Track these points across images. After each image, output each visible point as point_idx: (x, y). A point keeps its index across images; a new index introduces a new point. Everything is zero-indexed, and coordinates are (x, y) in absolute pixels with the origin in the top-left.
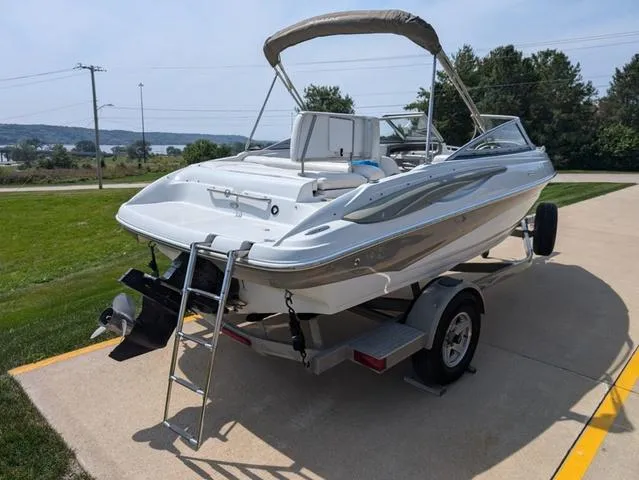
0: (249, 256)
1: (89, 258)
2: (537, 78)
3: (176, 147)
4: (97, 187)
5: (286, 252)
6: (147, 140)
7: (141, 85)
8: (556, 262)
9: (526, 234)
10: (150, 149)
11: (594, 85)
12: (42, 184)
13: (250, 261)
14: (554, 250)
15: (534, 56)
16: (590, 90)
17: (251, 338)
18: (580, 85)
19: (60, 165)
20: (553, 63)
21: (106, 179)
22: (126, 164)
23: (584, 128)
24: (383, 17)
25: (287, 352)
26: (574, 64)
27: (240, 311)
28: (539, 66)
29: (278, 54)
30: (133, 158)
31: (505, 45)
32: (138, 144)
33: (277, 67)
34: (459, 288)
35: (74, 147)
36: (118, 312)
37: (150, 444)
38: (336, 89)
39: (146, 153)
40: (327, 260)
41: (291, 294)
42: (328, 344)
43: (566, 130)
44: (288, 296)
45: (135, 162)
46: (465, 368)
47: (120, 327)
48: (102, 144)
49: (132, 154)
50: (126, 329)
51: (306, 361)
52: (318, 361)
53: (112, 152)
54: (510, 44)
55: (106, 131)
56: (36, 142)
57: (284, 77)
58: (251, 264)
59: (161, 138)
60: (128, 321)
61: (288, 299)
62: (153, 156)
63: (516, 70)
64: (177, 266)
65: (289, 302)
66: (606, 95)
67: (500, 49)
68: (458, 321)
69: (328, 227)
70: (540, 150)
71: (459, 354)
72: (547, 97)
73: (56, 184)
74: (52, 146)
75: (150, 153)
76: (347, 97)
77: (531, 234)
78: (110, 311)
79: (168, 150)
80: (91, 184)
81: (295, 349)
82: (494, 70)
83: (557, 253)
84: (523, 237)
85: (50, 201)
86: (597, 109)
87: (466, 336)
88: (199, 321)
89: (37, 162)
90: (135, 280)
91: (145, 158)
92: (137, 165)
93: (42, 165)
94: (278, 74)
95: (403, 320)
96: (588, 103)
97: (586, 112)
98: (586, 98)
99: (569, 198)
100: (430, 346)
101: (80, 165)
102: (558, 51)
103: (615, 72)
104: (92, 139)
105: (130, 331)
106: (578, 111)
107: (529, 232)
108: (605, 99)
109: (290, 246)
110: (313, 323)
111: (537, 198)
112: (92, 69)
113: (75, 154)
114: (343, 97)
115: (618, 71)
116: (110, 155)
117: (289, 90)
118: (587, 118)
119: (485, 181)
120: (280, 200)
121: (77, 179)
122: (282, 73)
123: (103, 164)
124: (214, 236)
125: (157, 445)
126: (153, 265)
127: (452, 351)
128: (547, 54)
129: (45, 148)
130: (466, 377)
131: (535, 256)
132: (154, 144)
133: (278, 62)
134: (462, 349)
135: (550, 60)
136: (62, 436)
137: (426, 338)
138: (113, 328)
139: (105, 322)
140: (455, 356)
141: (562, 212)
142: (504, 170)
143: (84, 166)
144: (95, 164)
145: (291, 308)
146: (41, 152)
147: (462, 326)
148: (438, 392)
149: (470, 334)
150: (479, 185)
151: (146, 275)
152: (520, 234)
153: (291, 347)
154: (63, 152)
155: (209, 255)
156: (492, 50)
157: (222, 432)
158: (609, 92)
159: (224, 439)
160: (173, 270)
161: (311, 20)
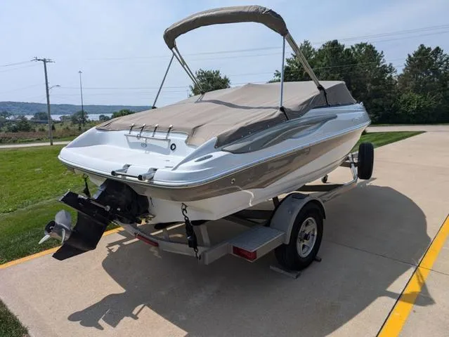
0: (154, 179)
1: (43, 193)
2: (355, 62)
3: (106, 115)
4: (49, 144)
5: (181, 174)
6: (85, 111)
7: (80, 72)
8: (373, 184)
9: (353, 165)
10: (87, 117)
11: (393, 66)
12: (9, 143)
13: (155, 182)
14: (372, 177)
15: (353, 48)
16: (391, 70)
17: (158, 241)
18: (384, 66)
19: (22, 129)
20: (365, 52)
21: (55, 138)
22: (70, 128)
23: (389, 95)
24: (246, 10)
25: (185, 250)
26: (379, 52)
27: (150, 222)
28: (356, 54)
29: (174, 40)
30: (75, 123)
31: (332, 40)
32: (79, 113)
33: (174, 49)
34: (307, 200)
35: (33, 116)
36: (58, 223)
37: (81, 323)
38: (218, 72)
39: (84, 119)
40: (210, 180)
41: (186, 206)
42: (214, 243)
43: (377, 97)
44: (184, 207)
45: (77, 126)
46: (313, 258)
47: (60, 234)
48: (53, 114)
49: (74, 120)
50: (64, 236)
51: (198, 256)
52: (207, 254)
53: (60, 120)
54: (335, 39)
55: (56, 105)
56: (5, 114)
57: (178, 57)
58: (155, 184)
59: (95, 109)
60: (66, 229)
61: (185, 210)
62: (89, 122)
63: (340, 56)
64: (103, 190)
65: (185, 212)
66: (402, 72)
67: (329, 43)
68: (307, 224)
69: (211, 156)
70: (360, 105)
71: (309, 248)
72: (362, 75)
73: (20, 143)
74: (17, 116)
75: (87, 119)
76: (225, 78)
77: (356, 165)
78: (53, 223)
79: (100, 116)
80: (44, 142)
81: (190, 246)
82: (325, 58)
83: (374, 179)
84: (351, 167)
85: (15, 154)
86: (396, 82)
87: (313, 235)
88: (120, 233)
89: (5, 128)
90: (71, 199)
91: (84, 123)
92: (78, 128)
93: (10, 130)
94: (174, 54)
95: (268, 225)
96: (390, 78)
97: (390, 85)
98: (389, 75)
99: (380, 142)
100: (287, 243)
101: (37, 129)
102: (368, 44)
103: (407, 57)
104: (46, 110)
105: (68, 237)
106: (384, 84)
107: (355, 163)
108: (401, 75)
109: (183, 170)
110: (203, 228)
111: (359, 138)
112: (45, 61)
113: (34, 122)
114: (223, 78)
115: (410, 56)
116: (58, 122)
117: (183, 66)
118: (390, 88)
119: (321, 125)
120: (176, 140)
121: (35, 139)
122: (177, 54)
123: (53, 128)
124: (129, 166)
125: (86, 323)
126: (87, 192)
127: (304, 246)
128: (361, 46)
129: (11, 118)
130: (315, 264)
131: (359, 181)
132: (89, 113)
133: (175, 46)
134: (310, 244)
135: (364, 49)
136: (18, 317)
137: (284, 236)
138: (55, 235)
139: (49, 231)
140: (306, 249)
141: (377, 151)
142: (336, 117)
143: (40, 130)
144: (47, 128)
145: (186, 217)
146: (8, 121)
147: (310, 228)
148: (295, 276)
149: (316, 233)
150: (317, 128)
151: (79, 196)
152: (349, 165)
153: (188, 246)
154: (24, 120)
155: (125, 179)
156: (324, 43)
157: (135, 312)
158: (404, 70)
159: (135, 317)
160: (100, 193)
161: (196, 14)
